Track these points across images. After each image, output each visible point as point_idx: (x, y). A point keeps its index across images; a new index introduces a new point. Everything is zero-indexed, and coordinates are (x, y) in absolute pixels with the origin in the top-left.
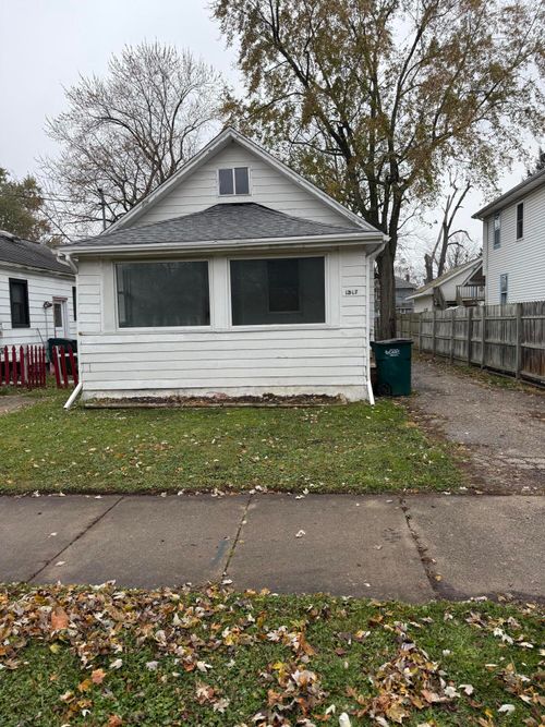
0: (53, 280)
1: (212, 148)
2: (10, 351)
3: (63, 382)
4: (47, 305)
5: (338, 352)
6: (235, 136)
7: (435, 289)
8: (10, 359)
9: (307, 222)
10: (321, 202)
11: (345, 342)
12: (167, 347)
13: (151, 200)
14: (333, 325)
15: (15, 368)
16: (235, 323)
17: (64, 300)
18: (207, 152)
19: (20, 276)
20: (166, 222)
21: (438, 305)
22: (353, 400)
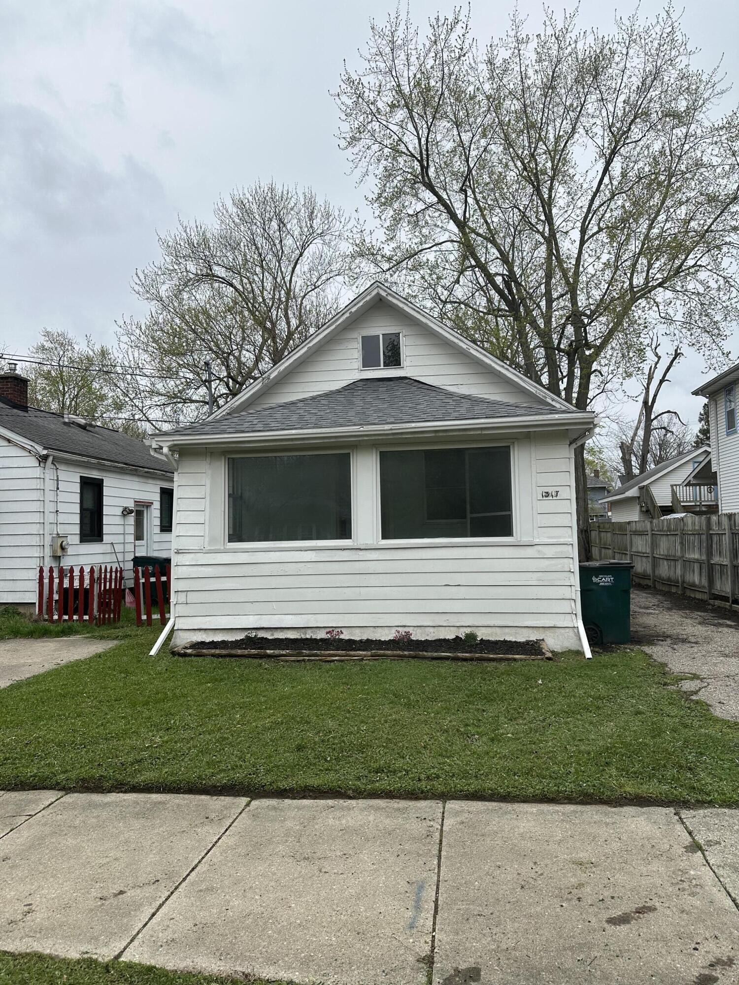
0: (136, 479)
1: (353, 310)
2: (77, 573)
3: (144, 617)
4: (126, 512)
5: (533, 579)
6: (384, 294)
7: (641, 488)
8: (76, 584)
9: (482, 401)
10: (499, 375)
11: (544, 564)
12: (291, 569)
13: (272, 376)
14: (525, 540)
15: (81, 597)
16: (385, 536)
17: (148, 505)
18: (347, 315)
19: (95, 474)
20: (293, 403)
21: (648, 511)
22: (558, 648)
